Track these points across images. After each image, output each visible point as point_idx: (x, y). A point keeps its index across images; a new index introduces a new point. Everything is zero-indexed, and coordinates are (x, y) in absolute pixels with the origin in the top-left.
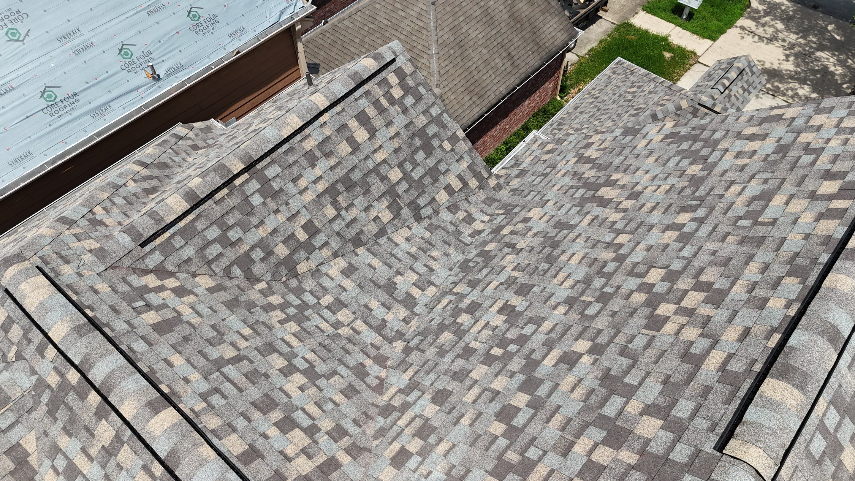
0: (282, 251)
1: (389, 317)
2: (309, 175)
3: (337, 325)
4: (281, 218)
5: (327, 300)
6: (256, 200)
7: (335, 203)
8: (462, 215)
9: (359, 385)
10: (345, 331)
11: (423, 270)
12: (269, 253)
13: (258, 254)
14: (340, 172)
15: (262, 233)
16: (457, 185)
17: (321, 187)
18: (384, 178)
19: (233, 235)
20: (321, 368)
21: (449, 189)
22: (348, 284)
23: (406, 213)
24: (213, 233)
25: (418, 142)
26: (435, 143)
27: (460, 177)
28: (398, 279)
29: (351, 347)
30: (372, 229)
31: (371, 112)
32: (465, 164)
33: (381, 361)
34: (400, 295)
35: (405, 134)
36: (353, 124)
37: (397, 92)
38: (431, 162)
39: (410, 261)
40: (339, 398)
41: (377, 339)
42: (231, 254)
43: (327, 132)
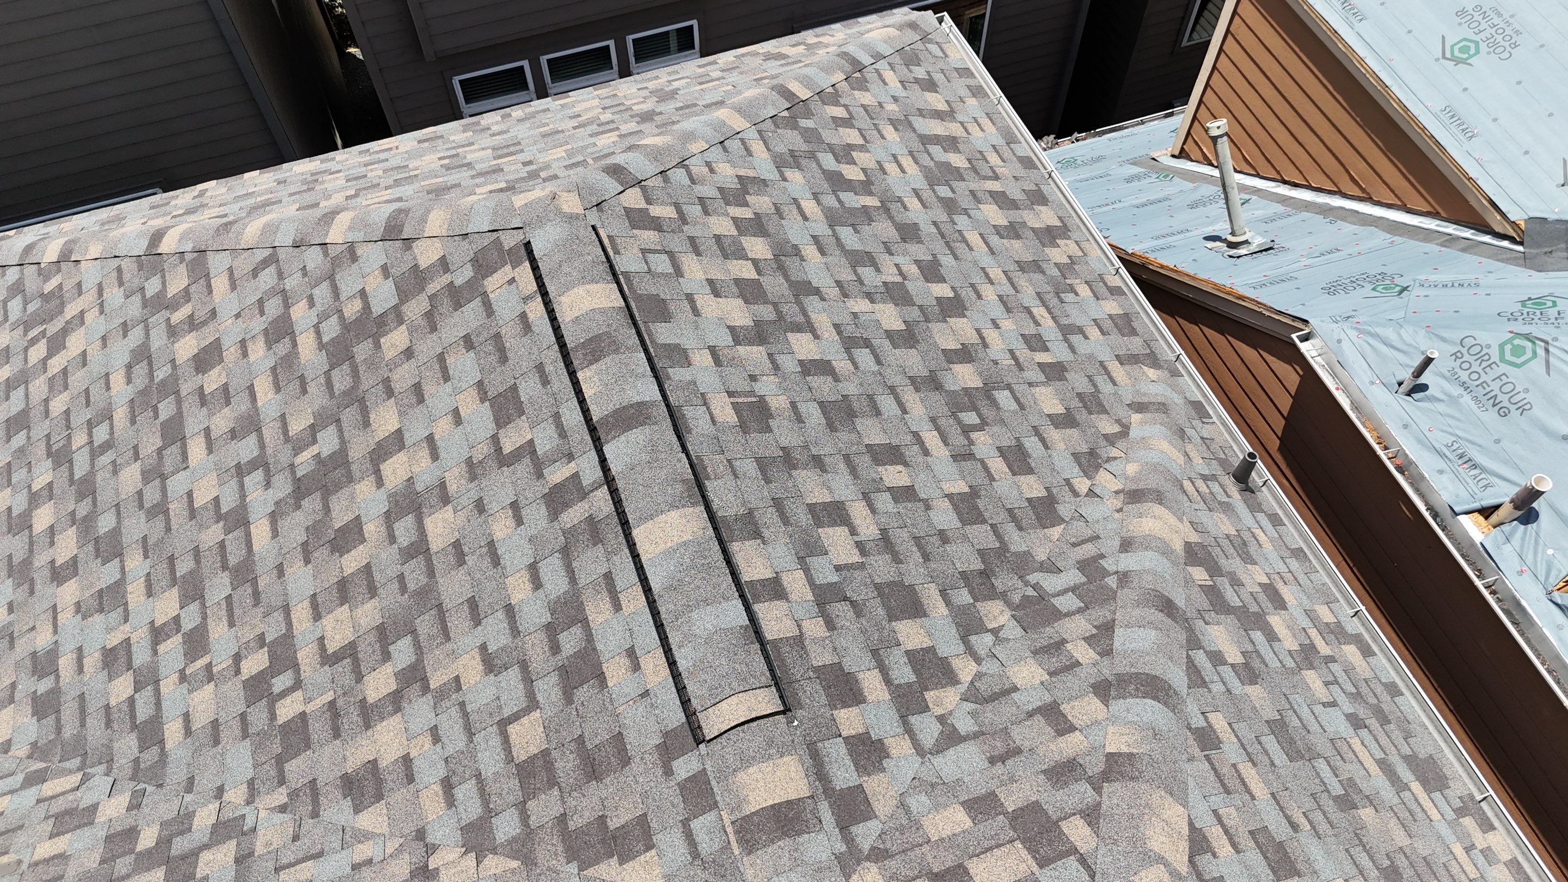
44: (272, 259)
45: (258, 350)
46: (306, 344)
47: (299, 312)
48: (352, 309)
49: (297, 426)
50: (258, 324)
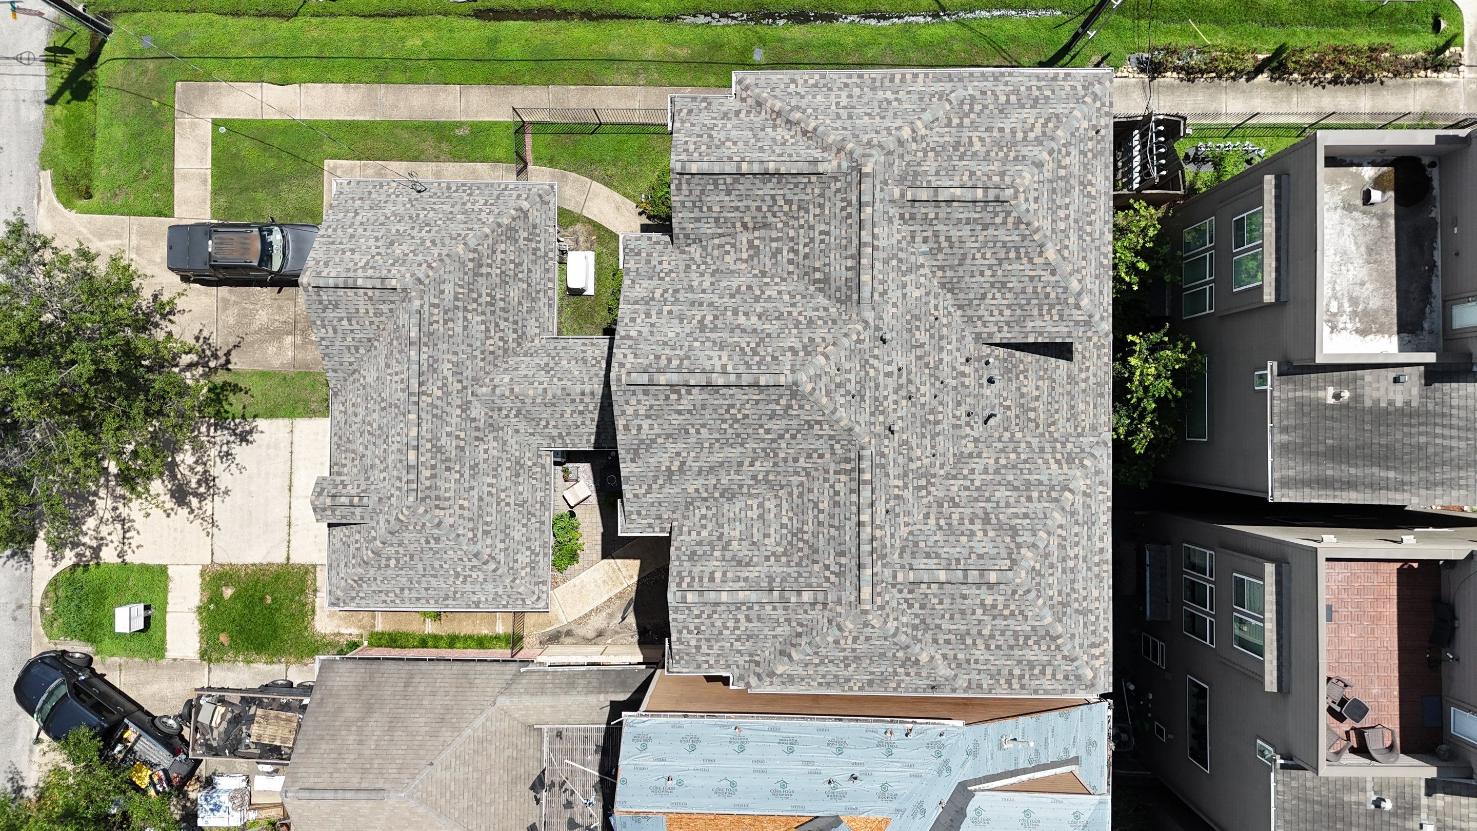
0: (784, 559)
1: (772, 506)
2: (751, 575)
3: (791, 519)
4: (774, 569)
5: (784, 531)
6: (778, 580)
7: (751, 560)
8: (703, 522)
9: (806, 490)
10: (790, 514)
11: (743, 513)
12: (788, 561)
13: (793, 564)
14: (739, 568)
15: (785, 569)
16: (694, 534)
17: (751, 569)
18: (723, 556)
19: (796, 575)
20: (811, 505)
21: (699, 534)
22: (772, 531)
23: (725, 539)
24: (801, 580)
25: (696, 558)
26: (688, 553)
27: (689, 534)
28: (755, 517)
29: (795, 506)
30: (743, 543)
31: (706, 580)
32: (682, 538)
33: (791, 494)
34: (761, 510)
35: (699, 564)
36: (718, 580)
37: (688, 580)
38: (697, 548)
39: (744, 521)
40: (816, 491)
41: (784, 502)
42: (801, 570)
43: (731, 584)
44: (1046, 517)
45: (1024, 510)
46: (1019, 521)
47: (1028, 521)
48: (1021, 533)
49: (1001, 516)
50: (1030, 511)
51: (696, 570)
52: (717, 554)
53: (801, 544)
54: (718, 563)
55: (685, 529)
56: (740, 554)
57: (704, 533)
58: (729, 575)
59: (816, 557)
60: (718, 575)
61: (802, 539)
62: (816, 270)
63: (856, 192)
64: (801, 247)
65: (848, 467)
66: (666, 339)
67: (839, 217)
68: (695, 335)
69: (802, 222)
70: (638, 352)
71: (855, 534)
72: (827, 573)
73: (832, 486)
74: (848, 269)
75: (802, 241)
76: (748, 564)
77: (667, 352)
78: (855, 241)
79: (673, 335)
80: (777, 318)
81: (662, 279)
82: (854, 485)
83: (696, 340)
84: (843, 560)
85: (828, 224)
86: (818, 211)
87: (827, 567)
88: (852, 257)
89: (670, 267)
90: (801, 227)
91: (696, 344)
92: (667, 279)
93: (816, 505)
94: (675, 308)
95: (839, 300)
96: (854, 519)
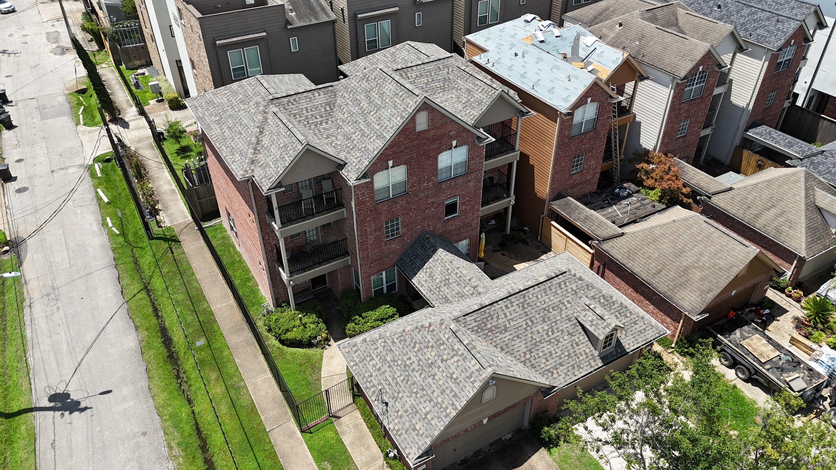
25: (480, 102)
26: (480, 106)
35: (481, 99)
51: (484, 97)
52: (472, 100)
53: (446, 86)
54: (476, 96)
55: (472, 117)
56: (466, 96)
57: (468, 111)
58: (476, 89)
59: (447, 78)
60: (480, 90)
61: (444, 86)
62: (326, 111)
63: (283, 100)
64: (318, 120)
65: (404, 74)
66: (393, 109)
67: (297, 105)
68: (383, 106)
69: (306, 123)
70: (405, 106)
71: (428, 65)
72: (450, 72)
73: (415, 78)
74: (319, 95)
75: (315, 120)
76: (468, 89)
77: (398, 101)
78: (305, 94)
79: (389, 111)
80: (357, 99)
81: (366, 146)
82: (409, 69)
83: (386, 103)
84: (441, 67)
85: (302, 109)
86: (298, 116)
87: (448, 73)
88: (313, 94)
89: (357, 152)
90: (308, 122)
91: (387, 101)
92: (363, 146)
93: (427, 84)
94: (376, 126)
95: (335, 95)
96: (422, 66)
